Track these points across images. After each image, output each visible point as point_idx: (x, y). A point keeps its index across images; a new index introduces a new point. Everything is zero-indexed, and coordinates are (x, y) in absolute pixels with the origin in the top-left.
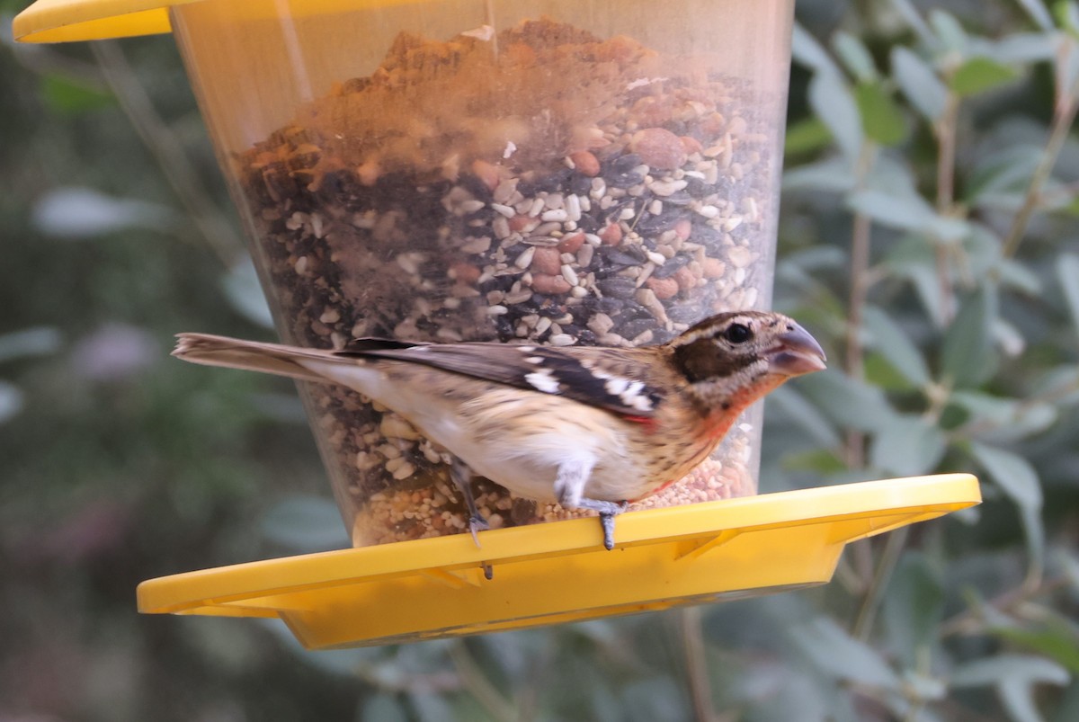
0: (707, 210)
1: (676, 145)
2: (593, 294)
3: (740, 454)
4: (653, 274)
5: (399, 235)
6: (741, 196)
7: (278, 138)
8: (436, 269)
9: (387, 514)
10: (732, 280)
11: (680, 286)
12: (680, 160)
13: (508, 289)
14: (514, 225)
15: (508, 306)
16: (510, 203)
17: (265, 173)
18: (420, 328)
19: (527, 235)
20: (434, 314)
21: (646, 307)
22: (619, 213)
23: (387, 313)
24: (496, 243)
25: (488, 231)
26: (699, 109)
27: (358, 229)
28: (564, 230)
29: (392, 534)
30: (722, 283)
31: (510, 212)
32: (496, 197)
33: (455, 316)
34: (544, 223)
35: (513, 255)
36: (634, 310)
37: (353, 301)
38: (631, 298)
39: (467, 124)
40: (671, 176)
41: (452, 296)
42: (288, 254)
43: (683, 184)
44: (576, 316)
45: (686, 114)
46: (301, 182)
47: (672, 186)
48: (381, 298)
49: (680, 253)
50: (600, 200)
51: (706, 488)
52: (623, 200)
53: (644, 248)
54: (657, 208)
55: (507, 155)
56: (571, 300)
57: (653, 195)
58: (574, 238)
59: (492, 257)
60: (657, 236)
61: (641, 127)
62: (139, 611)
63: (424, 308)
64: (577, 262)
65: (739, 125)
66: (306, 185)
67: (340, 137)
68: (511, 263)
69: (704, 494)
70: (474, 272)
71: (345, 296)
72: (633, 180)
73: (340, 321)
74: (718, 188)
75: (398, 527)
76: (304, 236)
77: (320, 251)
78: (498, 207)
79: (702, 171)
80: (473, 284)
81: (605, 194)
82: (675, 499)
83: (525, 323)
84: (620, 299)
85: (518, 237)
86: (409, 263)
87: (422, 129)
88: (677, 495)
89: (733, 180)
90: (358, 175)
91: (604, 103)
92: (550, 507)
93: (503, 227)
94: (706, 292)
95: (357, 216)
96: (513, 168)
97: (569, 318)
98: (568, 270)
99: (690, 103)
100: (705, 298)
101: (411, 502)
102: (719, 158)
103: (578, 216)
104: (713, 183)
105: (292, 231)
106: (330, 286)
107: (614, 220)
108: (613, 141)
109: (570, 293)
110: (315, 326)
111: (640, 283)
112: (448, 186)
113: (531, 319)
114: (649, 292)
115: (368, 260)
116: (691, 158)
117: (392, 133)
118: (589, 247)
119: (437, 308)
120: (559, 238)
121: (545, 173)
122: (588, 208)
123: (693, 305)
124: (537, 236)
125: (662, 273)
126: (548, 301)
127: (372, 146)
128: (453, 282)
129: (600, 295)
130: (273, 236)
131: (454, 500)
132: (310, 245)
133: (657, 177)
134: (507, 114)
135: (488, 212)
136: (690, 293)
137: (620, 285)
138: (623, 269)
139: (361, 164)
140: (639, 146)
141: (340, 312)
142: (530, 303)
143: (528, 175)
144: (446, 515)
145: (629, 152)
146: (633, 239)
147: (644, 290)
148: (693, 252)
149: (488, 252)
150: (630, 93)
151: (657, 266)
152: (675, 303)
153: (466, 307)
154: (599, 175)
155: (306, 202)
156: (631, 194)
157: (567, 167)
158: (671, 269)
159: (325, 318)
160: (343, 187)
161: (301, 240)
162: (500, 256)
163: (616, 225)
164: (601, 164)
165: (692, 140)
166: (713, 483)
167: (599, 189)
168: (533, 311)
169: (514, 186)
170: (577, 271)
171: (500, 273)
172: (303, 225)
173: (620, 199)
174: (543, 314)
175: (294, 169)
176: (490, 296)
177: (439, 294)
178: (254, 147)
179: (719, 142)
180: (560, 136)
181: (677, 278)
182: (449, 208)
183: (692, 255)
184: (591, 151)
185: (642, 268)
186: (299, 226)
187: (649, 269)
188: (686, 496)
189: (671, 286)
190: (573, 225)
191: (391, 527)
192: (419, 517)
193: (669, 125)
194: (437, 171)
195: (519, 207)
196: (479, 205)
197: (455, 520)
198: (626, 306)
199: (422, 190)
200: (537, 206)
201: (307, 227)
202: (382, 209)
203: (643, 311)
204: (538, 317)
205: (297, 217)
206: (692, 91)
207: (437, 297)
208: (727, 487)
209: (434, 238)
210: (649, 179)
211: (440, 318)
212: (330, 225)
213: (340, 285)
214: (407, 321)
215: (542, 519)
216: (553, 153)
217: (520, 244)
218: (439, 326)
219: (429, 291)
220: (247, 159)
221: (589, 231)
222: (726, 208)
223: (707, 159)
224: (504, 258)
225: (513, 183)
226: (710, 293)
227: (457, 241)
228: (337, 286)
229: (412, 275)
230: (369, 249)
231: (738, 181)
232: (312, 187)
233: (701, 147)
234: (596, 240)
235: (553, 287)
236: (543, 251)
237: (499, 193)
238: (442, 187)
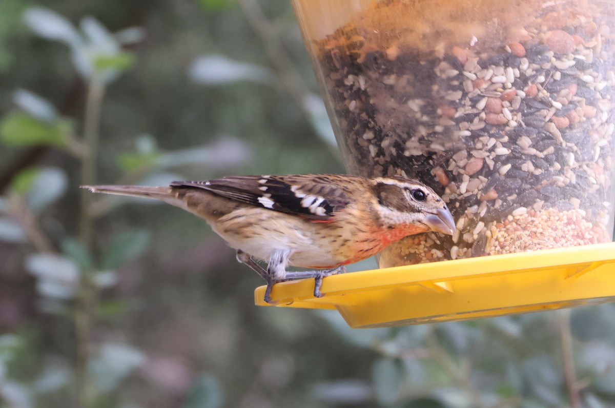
0: (586, 78)
1: (569, 40)
2: (520, 125)
3: (603, 219)
4: (555, 114)
5: (409, 89)
6: (606, 70)
7: (340, 32)
8: (430, 108)
9: (399, 251)
10: (600, 118)
11: (570, 122)
12: (572, 49)
13: (471, 121)
14: (476, 85)
15: (472, 131)
16: (474, 71)
17: (332, 53)
18: (420, 143)
19: (483, 90)
20: (429, 135)
21: (550, 133)
22: (536, 79)
23: (401, 134)
24: (465, 94)
25: (460, 87)
26: (583, 19)
27: (385, 85)
28: (504, 88)
29: (402, 262)
30: (594, 120)
31: (473, 77)
32: (465, 68)
33: (440, 136)
34: (493, 83)
35: (474, 102)
36: (544, 135)
37: (382, 127)
38: (542, 128)
39: (449, 26)
40: (566, 58)
41: (439, 125)
42: (345, 99)
43: (573, 63)
44: (510, 138)
45: (575, 22)
46: (353, 57)
47: (567, 64)
48: (398, 125)
49: (571, 102)
50: (525, 71)
51: (583, 238)
52: (538, 71)
53: (550, 99)
54: (558, 76)
55: (472, 44)
56: (507, 128)
57: (556, 69)
58: (511, 92)
59: (463, 102)
60: (558, 92)
61: (550, 29)
62: (256, 304)
63: (423, 131)
64: (511, 106)
65: (605, 30)
66: (356, 59)
67: (376, 32)
68: (474, 106)
69: (582, 242)
70: (452, 111)
71: (378, 124)
72: (545, 60)
73: (375, 138)
74: (593, 65)
75: (406, 258)
76: (355, 89)
77: (363, 98)
78: (466, 73)
79: (584, 56)
80: (451, 118)
81: (529, 67)
82: (565, 244)
83: (481, 141)
84: (536, 128)
85: (478, 91)
86: (415, 105)
87: (423, 28)
88: (566, 242)
89: (602, 61)
90: (387, 54)
91: (529, 15)
92: (493, 248)
93: (469, 86)
94: (585, 125)
95: (385, 77)
96: (476, 51)
97: (506, 139)
98: (506, 111)
99: (578, 16)
100: (585, 129)
101: (414, 243)
102: (594, 48)
103: (512, 80)
104: (591, 62)
105: (348, 86)
106: (369, 118)
107: (533, 82)
108: (533, 37)
109: (507, 124)
110: (360, 141)
111: (547, 119)
112: (438, 61)
113: (484, 139)
114: (553, 124)
115: (391, 103)
116: (578, 48)
117: (406, 30)
118: (519, 98)
119: (431, 131)
120: (501, 92)
121: (494, 54)
122: (518, 75)
123: (578, 132)
124: (489, 91)
125: (560, 113)
126: (494, 128)
127: (395, 37)
128: (440, 117)
129: (524, 126)
130: (337, 89)
131: (438, 242)
132: (358, 94)
133: (558, 58)
134: (473, 20)
135: (460, 77)
136: (576, 125)
137: (536, 120)
138: (537, 111)
139: (388, 48)
140: (548, 40)
141: (375, 133)
142: (484, 130)
143: (484, 56)
144: (434, 251)
145: (543, 43)
146: (544, 94)
147: (550, 123)
148: (578, 102)
149: (461, 100)
150: (543, 10)
151: (557, 109)
152: (567, 131)
153: (447, 131)
154: (526, 56)
155: (357, 69)
156: (543, 67)
157: (506, 51)
158: (565, 112)
159: (365, 136)
160: (377, 60)
161: (353, 91)
162: (467, 102)
163: (534, 86)
164: (526, 50)
165: (578, 37)
166: (587, 236)
167: (525, 65)
168: (486, 134)
169: (476, 62)
170: (511, 111)
171: (467, 112)
172: (354, 82)
173: (537, 71)
174: (491, 136)
175: (349, 50)
176: (461, 125)
177: (431, 124)
178: (326, 37)
179: (594, 39)
180: (503, 33)
181: (569, 117)
182: (438, 74)
183: (577, 104)
184: (520, 43)
185: (549, 110)
186: (352, 83)
187: (553, 111)
188: (572, 243)
189: (565, 121)
190: (509, 85)
191: (401, 258)
192: (417, 252)
193: (565, 29)
194: (432, 52)
195: (479, 74)
196: (455, 72)
197: (438, 253)
198: (539, 133)
199: (423, 63)
200: (489, 74)
201: (356, 84)
202: (400, 74)
203: (549, 136)
204: (488, 138)
205: (351, 77)
206: (579, 9)
207: (430, 125)
208: (595, 238)
209: (430, 91)
210: (554, 59)
211: (432, 137)
212: (370, 82)
213: (375, 117)
214: (413, 139)
215: (489, 254)
216: (499, 44)
217: (479, 95)
218: (432, 142)
219: (426, 122)
220: (321, 45)
221: (519, 88)
222: (597, 77)
223: (587, 48)
224: (470, 103)
225: (476, 60)
226: (588, 126)
227: (443, 93)
228: (373, 118)
229: (416, 112)
230: (392, 97)
231: (605, 62)
232: (360, 61)
233: (583, 42)
234: (522, 94)
235: (497, 121)
236: (492, 100)
237: (467, 66)
238: (434, 62)
